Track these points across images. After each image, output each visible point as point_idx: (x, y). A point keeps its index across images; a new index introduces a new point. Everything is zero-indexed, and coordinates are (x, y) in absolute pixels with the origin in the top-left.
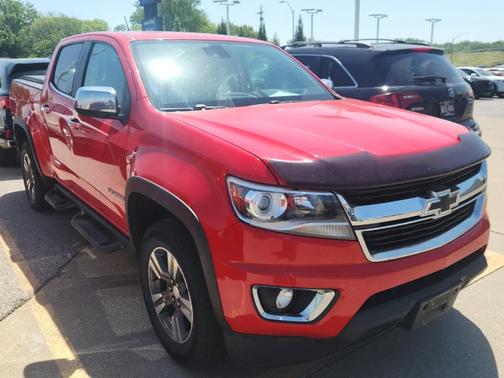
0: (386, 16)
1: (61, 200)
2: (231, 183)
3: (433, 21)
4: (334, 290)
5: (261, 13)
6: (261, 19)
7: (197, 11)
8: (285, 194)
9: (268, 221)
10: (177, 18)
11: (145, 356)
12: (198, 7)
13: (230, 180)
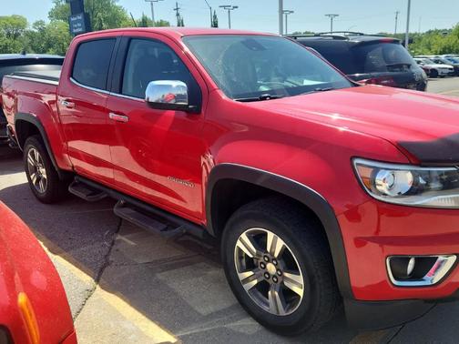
0: (292, 12)
1: (90, 192)
2: (358, 164)
3: (332, 16)
4: (456, 254)
5: (177, 9)
6: (178, 15)
7: (115, 7)
8: (411, 171)
9: (396, 197)
10: (100, 14)
11: (242, 330)
12: (117, 4)
13: (357, 161)
